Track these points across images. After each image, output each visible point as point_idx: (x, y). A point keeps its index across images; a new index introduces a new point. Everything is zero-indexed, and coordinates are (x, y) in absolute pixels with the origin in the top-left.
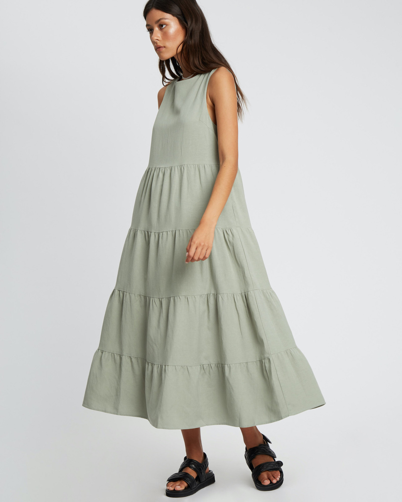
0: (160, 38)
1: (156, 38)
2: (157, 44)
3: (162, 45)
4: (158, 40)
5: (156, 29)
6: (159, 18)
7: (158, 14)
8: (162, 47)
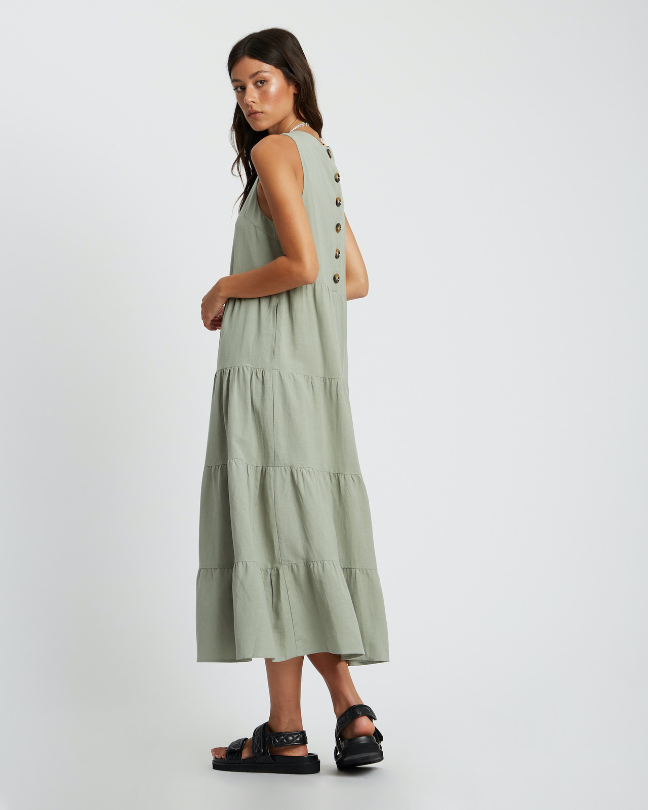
0: (257, 100)
1: (250, 99)
2: (251, 108)
3: (259, 110)
4: (254, 102)
5: (250, 87)
6: (255, 71)
7: (252, 65)
8: (259, 112)
